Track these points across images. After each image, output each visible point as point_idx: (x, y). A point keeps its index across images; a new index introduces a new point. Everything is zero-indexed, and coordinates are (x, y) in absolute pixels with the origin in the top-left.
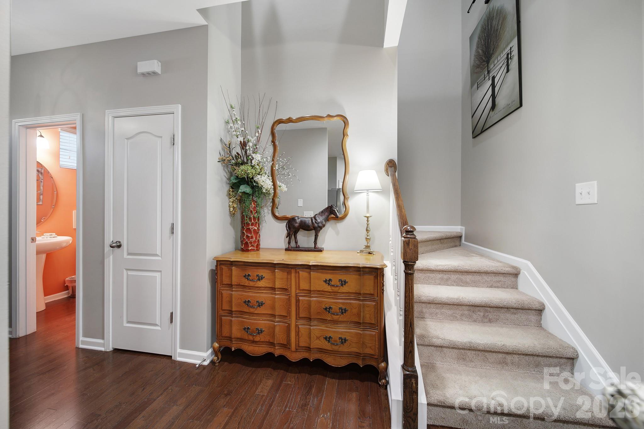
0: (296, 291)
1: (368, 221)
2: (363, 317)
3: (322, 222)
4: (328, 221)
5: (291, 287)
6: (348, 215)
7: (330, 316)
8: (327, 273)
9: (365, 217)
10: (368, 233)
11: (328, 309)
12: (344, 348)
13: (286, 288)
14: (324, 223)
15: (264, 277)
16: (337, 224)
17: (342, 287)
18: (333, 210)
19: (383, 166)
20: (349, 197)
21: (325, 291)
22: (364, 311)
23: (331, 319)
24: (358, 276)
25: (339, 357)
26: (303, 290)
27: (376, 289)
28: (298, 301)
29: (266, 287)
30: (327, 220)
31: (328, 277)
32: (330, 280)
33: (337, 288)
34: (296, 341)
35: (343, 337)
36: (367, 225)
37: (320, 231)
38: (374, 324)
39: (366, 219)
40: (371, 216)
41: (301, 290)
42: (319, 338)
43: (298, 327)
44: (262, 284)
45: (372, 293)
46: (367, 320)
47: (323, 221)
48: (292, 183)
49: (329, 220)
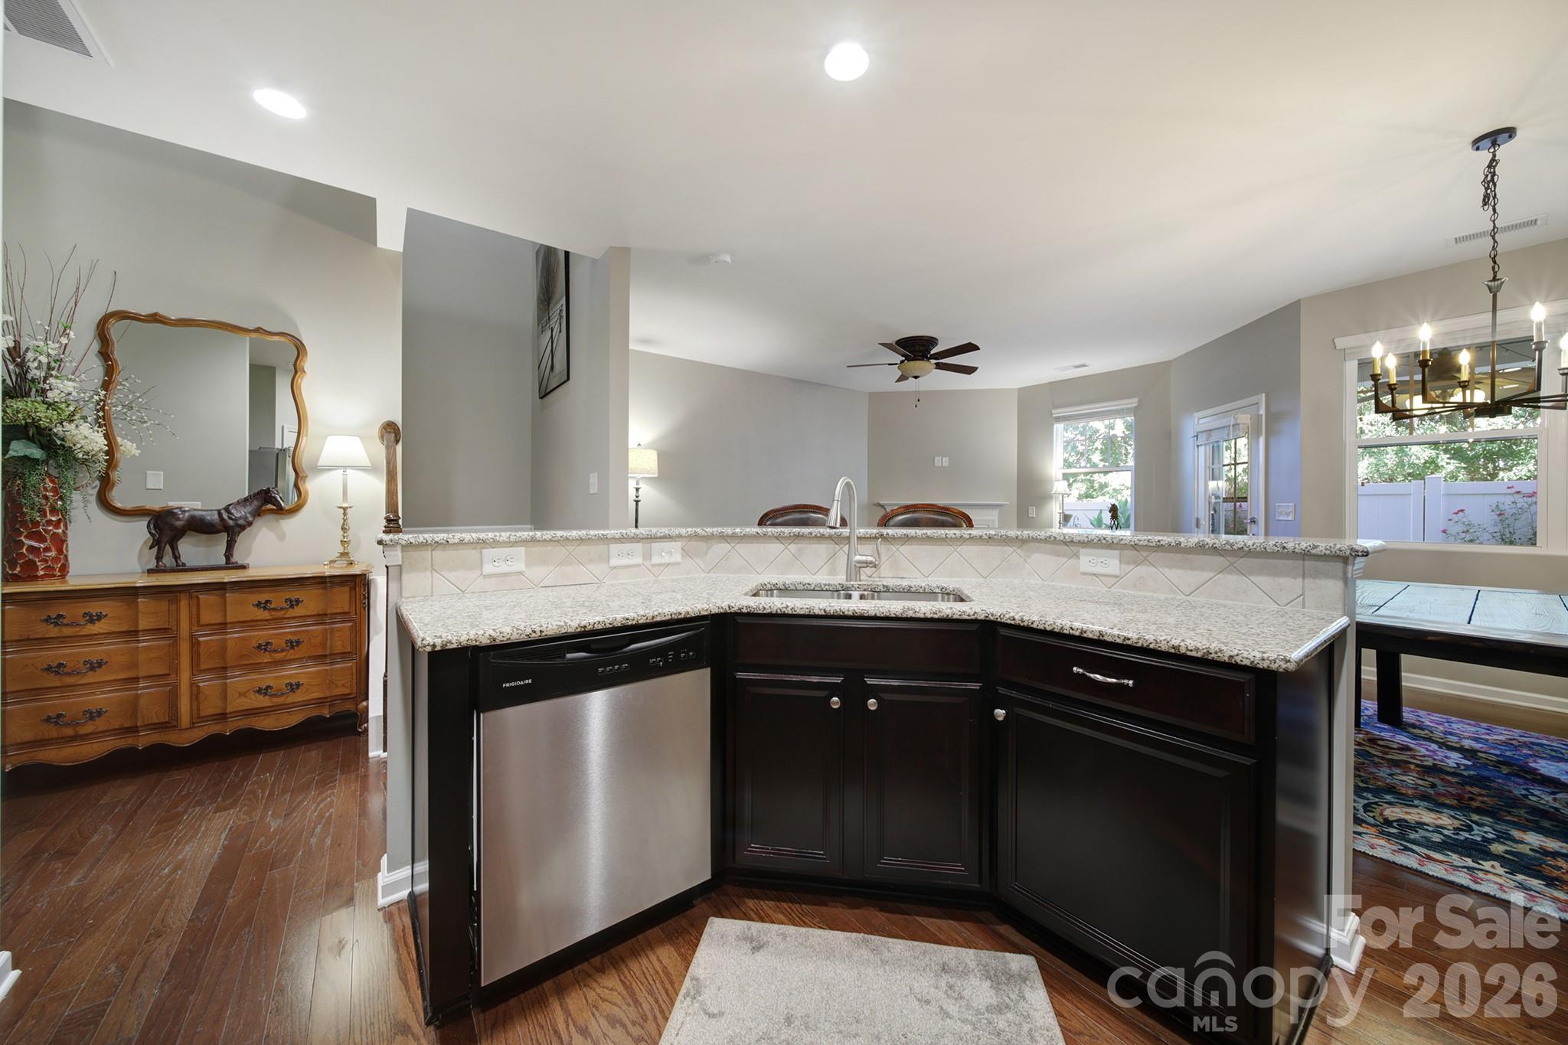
0: (191, 629)
1: (345, 514)
2: (331, 646)
3: (245, 518)
4: (259, 515)
5: (178, 624)
6: (305, 507)
7: (268, 657)
8: (260, 592)
9: (340, 507)
10: (344, 533)
11: (264, 647)
12: (298, 697)
13: (167, 627)
14: (250, 519)
15: (107, 615)
16: (281, 521)
17: (291, 610)
18: (271, 496)
19: (376, 431)
20: (306, 477)
21: (257, 621)
22: (331, 638)
23: (270, 660)
24: (321, 591)
25: (287, 714)
26: (207, 625)
27: (354, 604)
28: (195, 644)
29: (109, 633)
30: (258, 513)
31: (263, 597)
32: (267, 602)
33: (283, 612)
34: (191, 710)
35: (293, 682)
36: (344, 520)
37: (239, 533)
38: (350, 652)
39: (342, 511)
40: (350, 507)
41: (203, 626)
42: (244, 695)
43: (198, 687)
44: (101, 628)
45: (346, 610)
46: (339, 649)
47: (248, 515)
48: (152, 439)
49: (262, 514)
